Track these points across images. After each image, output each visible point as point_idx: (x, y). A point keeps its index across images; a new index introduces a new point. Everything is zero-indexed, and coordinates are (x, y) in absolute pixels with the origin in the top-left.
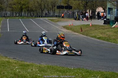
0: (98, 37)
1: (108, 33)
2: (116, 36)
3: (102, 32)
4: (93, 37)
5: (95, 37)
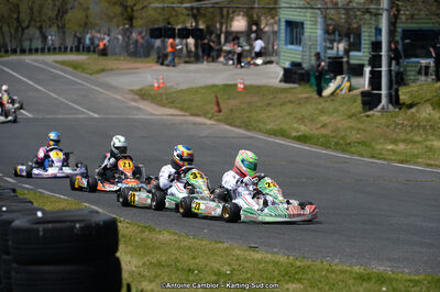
0: (294, 134)
1: (324, 119)
2: (364, 130)
3: (300, 116)
4: (273, 133)
5: (283, 134)
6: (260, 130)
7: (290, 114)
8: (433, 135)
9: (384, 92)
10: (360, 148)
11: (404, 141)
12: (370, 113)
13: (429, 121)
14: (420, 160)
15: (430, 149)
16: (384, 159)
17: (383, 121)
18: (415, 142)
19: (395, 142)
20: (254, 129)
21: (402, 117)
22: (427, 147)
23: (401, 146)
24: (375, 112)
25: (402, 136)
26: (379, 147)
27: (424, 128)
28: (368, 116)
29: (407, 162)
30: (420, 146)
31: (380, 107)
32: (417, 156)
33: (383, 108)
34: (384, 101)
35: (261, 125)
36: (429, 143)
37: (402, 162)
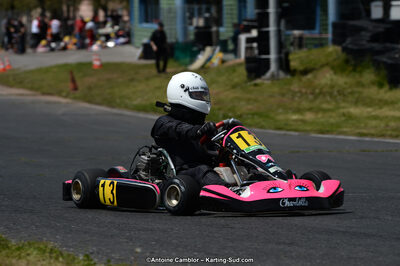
6: (127, 107)
8: (344, 101)
9: (273, 56)
10: (257, 119)
11: (310, 109)
12: (258, 81)
13: (332, 87)
14: (345, 129)
15: (349, 117)
16: (296, 130)
17: (276, 89)
18: (325, 111)
19: (298, 111)
20: (119, 106)
22: (344, 115)
23: (309, 116)
24: (265, 80)
26: (281, 117)
27: (331, 94)
28: (256, 85)
29: (328, 132)
30: (334, 114)
31: (268, 74)
32: (338, 125)
33: (273, 75)
34: (273, 67)
35: (127, 101)
36: (342, 111)
37: (322, 133)
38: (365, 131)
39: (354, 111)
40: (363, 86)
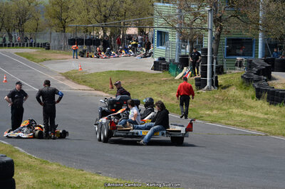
2: (195, 102)
3: (159, 92)
7: (153, 90)
8: (234, 105)
11: (217, 109)
12: (200, 91)
13: (233, 96)
14: (223, 121)
15: (230, 114)
17: (207, 96)
18: (222, 110)
19: (211, 109)
21: (218, 94)
22: (228, 113)
23: (215, 112)
24: (203, 91)
25: (217, 106)
26: (202, 112)
27: (230, 101)
28: (198, 93)
30: (225, 112)
31: (206, 88)
32: (222, 118)
33: (208, 88)
34: (208, 84)
36: (230, 110)
37: (212, 122)
38: (229, 122)
39: (235, 111)
40: (246, 97)
